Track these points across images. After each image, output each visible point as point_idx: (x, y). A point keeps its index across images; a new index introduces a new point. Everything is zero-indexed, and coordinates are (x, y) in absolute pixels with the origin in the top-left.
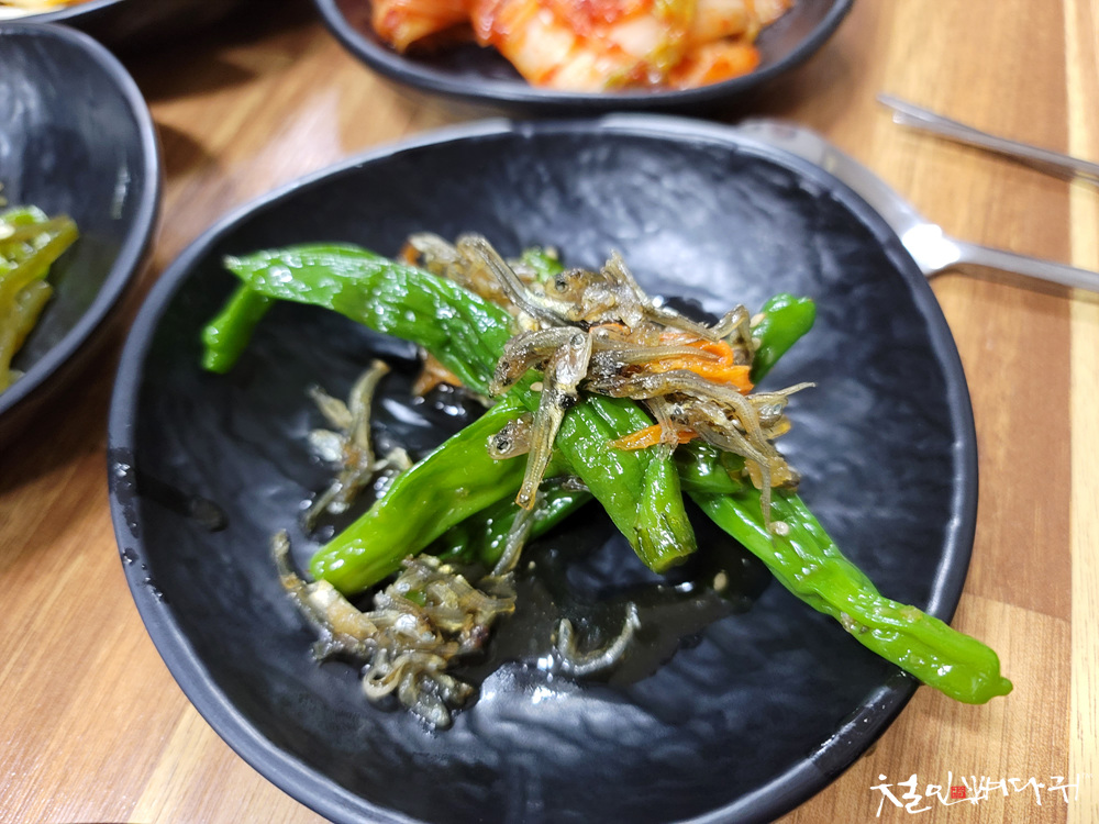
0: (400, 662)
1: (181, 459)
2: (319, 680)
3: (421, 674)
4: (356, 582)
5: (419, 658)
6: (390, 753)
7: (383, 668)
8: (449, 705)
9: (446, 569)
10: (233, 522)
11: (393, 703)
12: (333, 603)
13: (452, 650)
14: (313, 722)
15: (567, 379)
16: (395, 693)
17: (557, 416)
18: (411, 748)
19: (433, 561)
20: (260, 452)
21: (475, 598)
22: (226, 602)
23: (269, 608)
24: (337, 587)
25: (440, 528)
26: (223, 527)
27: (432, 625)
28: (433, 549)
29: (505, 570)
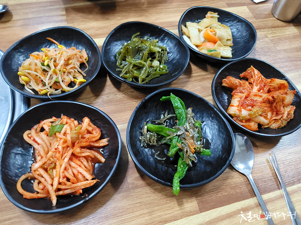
0: (144, 138)
1: (149, 104)
2: (138, 133)
3: (145, 141)
4: (149, 129)
5: (146, 140)
6: (135, 143)
7: (143, 137)
8: (144, 146)
9: (156, 136)
10: (147, 113)
11: (140, 141)
12: (146, 129)
13: (149, 143)
14: (134, 134)
15: (179, 133)
16: (141, 140)
17: (175, 135)
18: (137, 145)
19: (156, 135)
20: (156, 111)
21: (155, 141)
22: (139, 119)
23: (141, 123)
24: (147, 128)
25: (160, 133)
26: (146, 113)
27: (150, 139)
28: (157, 134)
29: (161, 143)
